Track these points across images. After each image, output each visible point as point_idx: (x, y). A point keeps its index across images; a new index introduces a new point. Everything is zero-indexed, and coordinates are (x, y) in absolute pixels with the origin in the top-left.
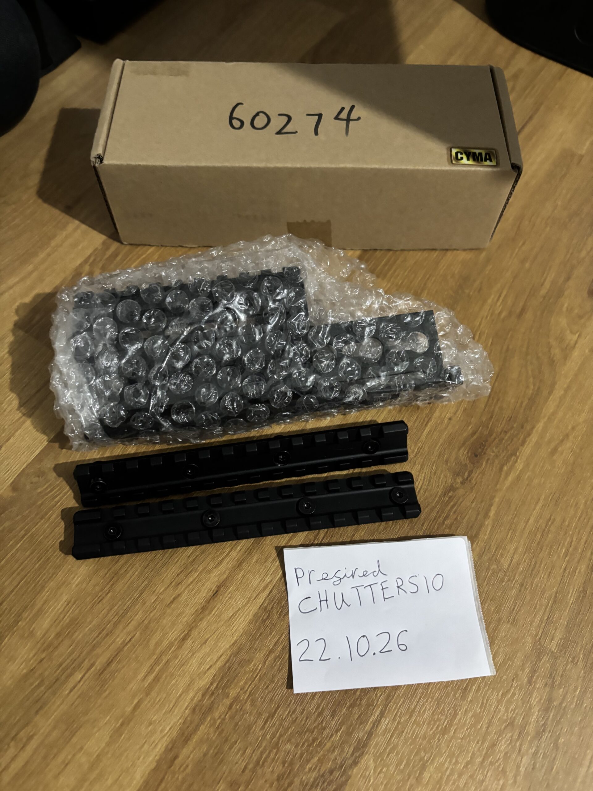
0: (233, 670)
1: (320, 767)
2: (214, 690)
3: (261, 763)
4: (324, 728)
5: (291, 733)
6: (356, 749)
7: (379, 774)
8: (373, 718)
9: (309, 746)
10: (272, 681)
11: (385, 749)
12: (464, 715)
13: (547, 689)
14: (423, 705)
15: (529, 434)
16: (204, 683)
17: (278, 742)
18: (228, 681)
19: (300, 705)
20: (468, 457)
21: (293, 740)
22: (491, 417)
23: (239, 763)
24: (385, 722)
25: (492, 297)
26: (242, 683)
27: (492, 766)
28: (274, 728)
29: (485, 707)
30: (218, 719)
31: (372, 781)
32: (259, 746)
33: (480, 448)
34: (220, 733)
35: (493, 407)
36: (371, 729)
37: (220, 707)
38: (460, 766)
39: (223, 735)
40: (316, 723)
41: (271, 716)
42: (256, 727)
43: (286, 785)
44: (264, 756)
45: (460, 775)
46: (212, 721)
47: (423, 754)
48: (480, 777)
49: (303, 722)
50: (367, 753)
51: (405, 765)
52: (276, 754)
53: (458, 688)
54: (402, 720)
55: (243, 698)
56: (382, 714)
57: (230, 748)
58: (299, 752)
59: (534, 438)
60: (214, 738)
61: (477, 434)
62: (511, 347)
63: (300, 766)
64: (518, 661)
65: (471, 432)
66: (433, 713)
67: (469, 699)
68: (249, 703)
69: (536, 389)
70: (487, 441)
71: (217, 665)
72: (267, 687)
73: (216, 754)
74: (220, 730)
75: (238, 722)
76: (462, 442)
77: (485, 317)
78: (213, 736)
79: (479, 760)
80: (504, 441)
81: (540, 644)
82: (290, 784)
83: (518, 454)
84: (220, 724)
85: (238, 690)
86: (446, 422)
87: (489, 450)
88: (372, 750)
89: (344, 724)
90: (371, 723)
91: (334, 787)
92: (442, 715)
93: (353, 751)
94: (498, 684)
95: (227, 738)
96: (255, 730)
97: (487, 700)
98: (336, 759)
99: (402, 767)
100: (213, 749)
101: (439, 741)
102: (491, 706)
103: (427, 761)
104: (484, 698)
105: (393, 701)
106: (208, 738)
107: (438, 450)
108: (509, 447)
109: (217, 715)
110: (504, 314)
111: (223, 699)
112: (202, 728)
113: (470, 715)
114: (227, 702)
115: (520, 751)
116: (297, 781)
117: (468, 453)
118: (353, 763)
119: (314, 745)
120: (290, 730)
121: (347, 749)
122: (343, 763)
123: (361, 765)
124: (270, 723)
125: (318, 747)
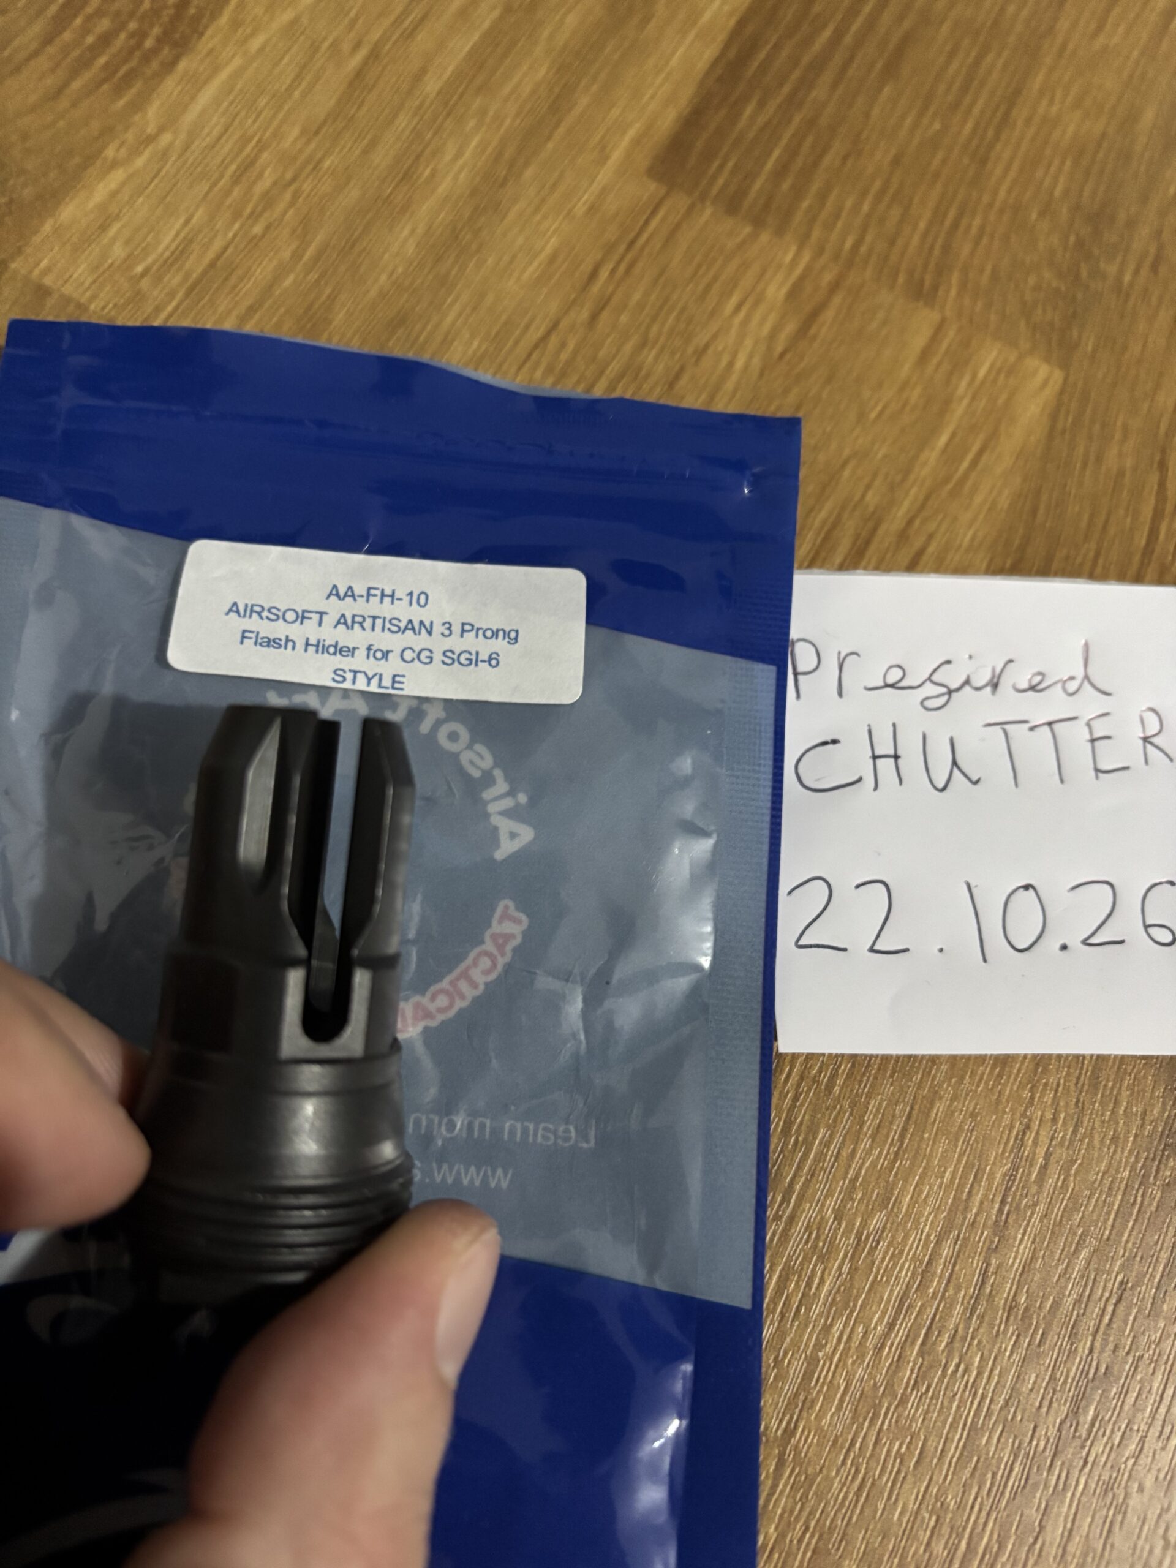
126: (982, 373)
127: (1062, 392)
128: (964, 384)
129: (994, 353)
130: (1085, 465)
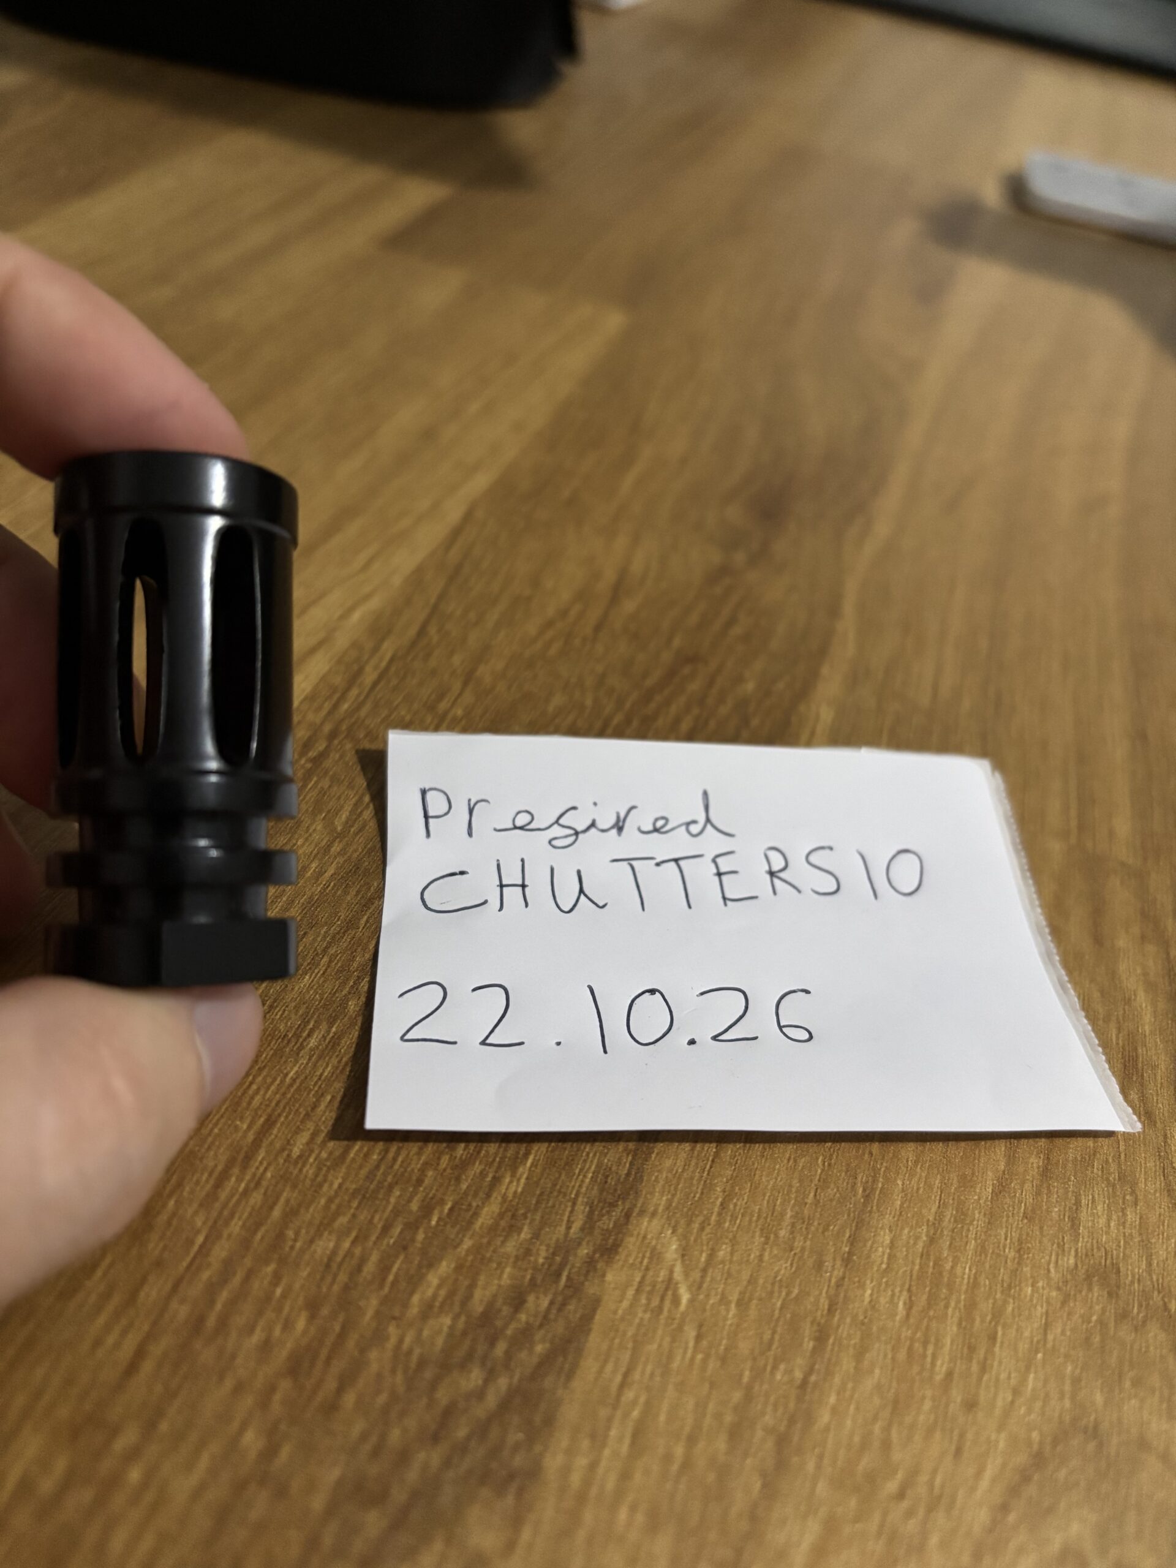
1: (471, 1289)
3: (211, 1321)
5: (330, 1200)
7: (704, 1271)
13: (1152, 949)
17: (280, 1236)
21: (343, 1220)
23: (110, 1340)
28: (256, 1198)
31: (685, 1297)
32: (194, 1268)
38: (982, 1193)
41: (242, 1157)
42: (178, 1203)
43: (331, 1384)
44: (224, 1295)
45: (993, 1218)
48: (1058, 1212)
50: (643, 1212)
51: (793, 1225)
52: (275, 1282)
58: (374, 1258)
63: (385, 1301)
76: (726, 495)
81: (1084, 850)
86: (674, 464)
87: (795, 508)
91: (539, 1348)
93: (590, 1216)
98: (528, 1252)
116: (377, 1359)
118: (597, 1255)
119: (433, 1223)
120: (325, 1188)
121: (563, 1215)
122: (558, 1259)
123: (629, 1255)
124: (239, 1180)
125: (448, 1226)
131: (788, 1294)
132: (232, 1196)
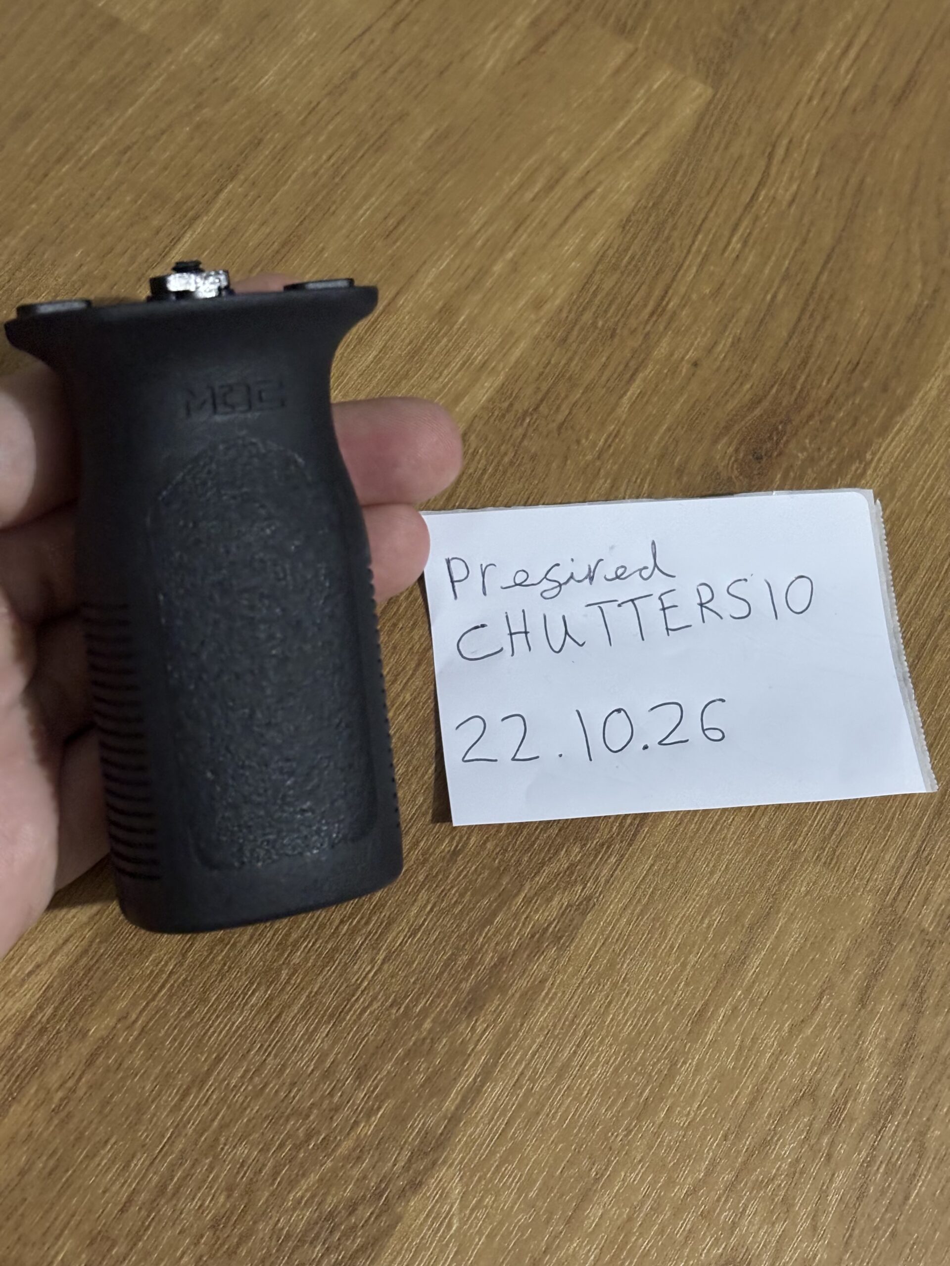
0: (99, 974)
1: (325, 1195)
2: (48, 1021)
3: (170, 1188)
4: (337, 1109)
5: (249, 1121)
6: (419, 1153)
7: (473, 1210)
8: (464, 1082)
9: (297, 1147)
10: (203, 1000)
11: (492, 1153)
12: (694, 1075)
13: (906, 1017)
14: (592, 1052)
15: (902, 408)
16: (18, 1005)
17: (217, 1140)
18: (85, 1000)
19: (276, 1056)
20: (736, 461)
21: (255, 1135)
22: (805, 362)
23: (114, 1189)
24: (494, 1092)
25: (829, 46)
26: (122, 1004)
27: (758, 1192)
28: (206, 1109)
29: (747, 1058)
30: (57, 1090)
31: (454, 1228)
32: (164, 1154)
33: (770, 438)
34: (63, 1123)
35: (810, 336)
36: (457, 1109)
37: (62, 1062)
38: (678, 1192)
39: (71, 1126)
40: (318, 1095)
41: (200, 1080)
42: (158, 1108)
44: (179, 1173)
45: (677, 1212)
46: (42, 1095)
47: (585, 1162)
48: (726, 1216)
49: (282, 1094)
50: (444, 1162)
51: (540, 1190)
52: (210, 1169)
53: (683, 1013)
54: (537, 1088)
55: (126, 1039)
56: (486, 1074)
57: (90, 1157)
58: (271, 1164)
59: (914, 415)
60: (45, 1134)
61: (765, 404)
62: (869, 180)
63: (272, 1194)
64: (836, 952)
65: (748, 397)
66: (616, 1070)
67: (709, 1037)
68: (140, 1051)
69: (930, 290)
70: (787, 421)
71: (55, 964)
72: (190, 1013)
73: (50, 1174)
74: (63, 1114)
75: (112, 1096)
76: (722, 424)
77: (805, 99)
78: (46, 1128)
79: (728, 1177)
80: (834, 424)
81: (894, 912)
82: (243, 1238)
83: (868, 456)
84: (62, 1100)
85: (110, 1021)
86: (684, 370)
87: (792, 445)
88: (457, 1156)
89: (387, 1096)
90: (457, 1093)
91: (359, 1241)
92: (639, 1074)
93: (410, 1160)
94: (784, 1003)
95: (82, 1133)
96: (154, 1115)
97: (754, 1040)
98: (365, 1177)
99: (532, 1194)
100: (44, 1158)
101: (626, 1136)
102: (763, 1053)
103: (597, 1180)
104: (744, 1034)
105: (514, 1043)
106: (30, 1135)
107: (659, 443)
108: (845, 440)
109: (53, 1079)
110: (855, 95)
111: (69, 1043)
112: (15, 1109)
113: (708, 1075)
114: (84, 1049)
115: (829, 1156)
116: (264, 1229)
117: (737, 450)
118: (408, 1187)
119: (311, 1147)
120: (248, 1112)
121: (393, 1154)
122: (383, 1186)
123: (428, 1191)
124: (195, 1097)
125: (320, 1150)
126: (655, 87)
127: (710, 102)
128: (642, 91)
129: (668, 73)
130: (716, 149)
131: (521, 1236)
132: (191, 1107)
